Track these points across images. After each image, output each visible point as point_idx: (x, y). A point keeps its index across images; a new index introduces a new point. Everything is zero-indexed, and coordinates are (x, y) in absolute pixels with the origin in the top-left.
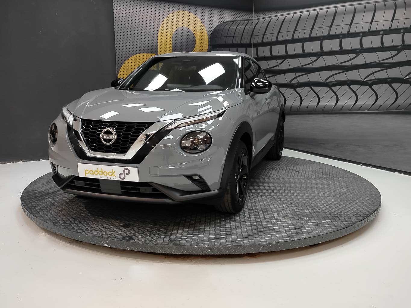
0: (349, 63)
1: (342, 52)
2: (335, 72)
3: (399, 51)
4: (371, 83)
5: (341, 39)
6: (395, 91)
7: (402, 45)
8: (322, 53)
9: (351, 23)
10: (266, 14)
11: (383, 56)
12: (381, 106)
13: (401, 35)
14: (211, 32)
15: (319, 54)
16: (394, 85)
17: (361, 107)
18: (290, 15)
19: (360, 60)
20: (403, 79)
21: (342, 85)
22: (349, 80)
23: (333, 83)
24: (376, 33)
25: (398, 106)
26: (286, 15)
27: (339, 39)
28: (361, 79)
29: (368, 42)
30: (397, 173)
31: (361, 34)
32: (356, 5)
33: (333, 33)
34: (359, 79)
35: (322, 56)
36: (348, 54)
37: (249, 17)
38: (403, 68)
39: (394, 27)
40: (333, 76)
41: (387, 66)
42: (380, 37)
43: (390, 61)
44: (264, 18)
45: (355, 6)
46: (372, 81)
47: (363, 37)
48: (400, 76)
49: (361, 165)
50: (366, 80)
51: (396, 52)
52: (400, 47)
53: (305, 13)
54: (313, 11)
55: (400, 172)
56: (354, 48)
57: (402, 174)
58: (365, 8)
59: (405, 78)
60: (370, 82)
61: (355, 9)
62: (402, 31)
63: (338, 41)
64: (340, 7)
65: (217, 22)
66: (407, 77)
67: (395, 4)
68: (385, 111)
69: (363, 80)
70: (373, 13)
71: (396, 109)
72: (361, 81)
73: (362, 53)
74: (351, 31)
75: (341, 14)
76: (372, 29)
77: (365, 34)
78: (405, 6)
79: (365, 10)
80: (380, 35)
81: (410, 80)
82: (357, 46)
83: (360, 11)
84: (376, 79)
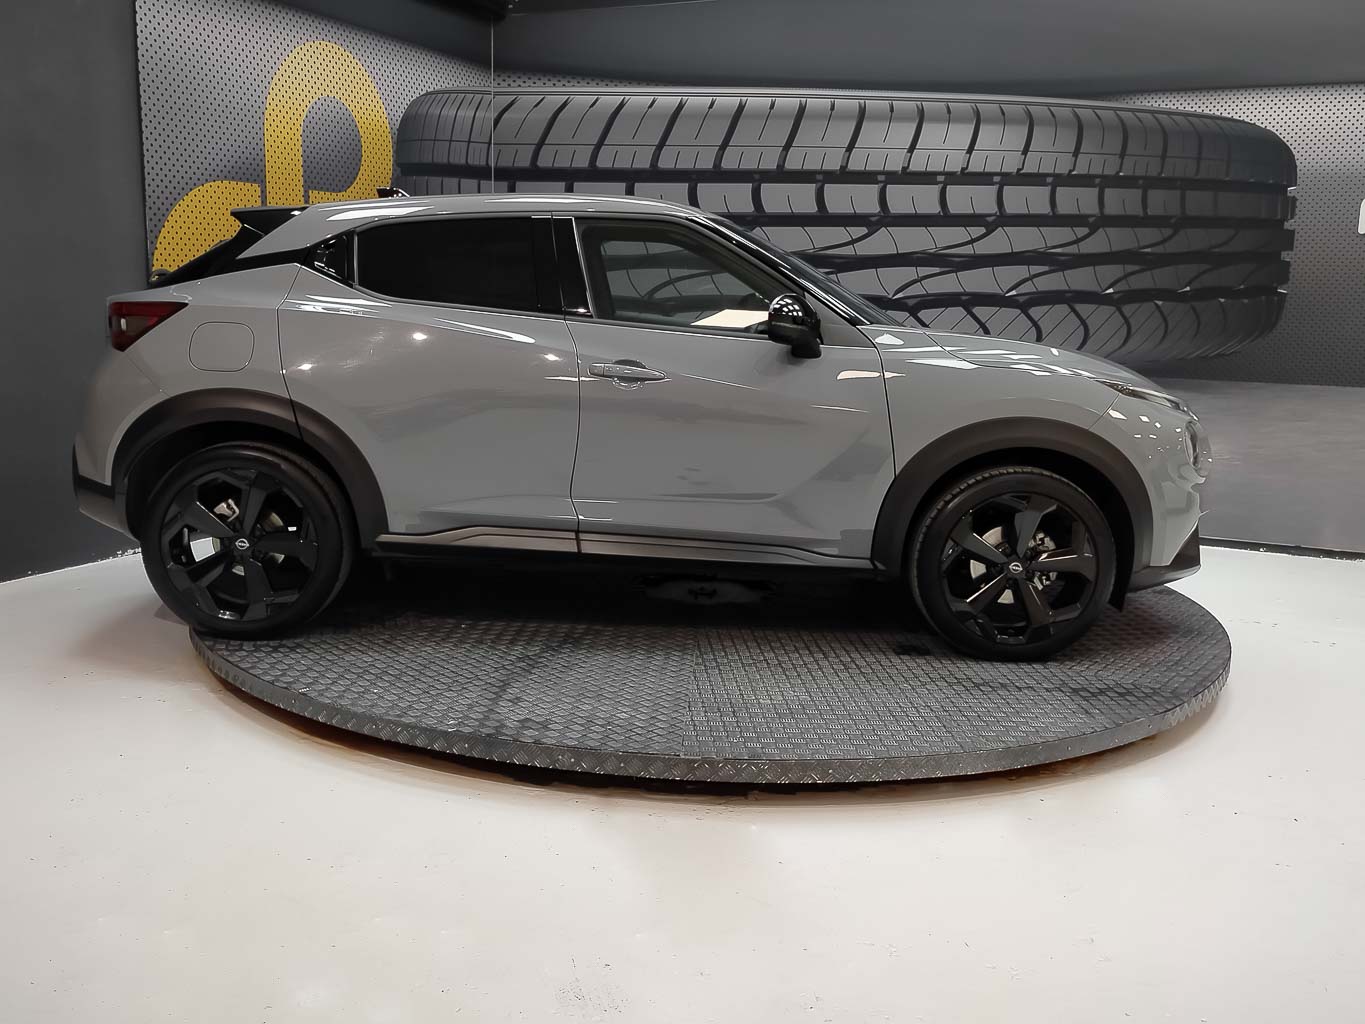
0: (848, 251)
1: (824, 218)
3: (991, 228)
4: (915, 305)
5: (819, 184)
6: (981, 323)
7: (998, 213)
8: (761, 219)
9: (850, 144)
10: (546, 82)
11: (946, 237)
13: (994, 189)
15: (749, 219)
16: (977, 310)
18: (639, 97)
19: (882, 243)
20: (1003, 297)
24: (926, 178)
26: (627, 98)
27: (814, 185)
28: (886, 294)
29: (902, 198)
31: (881, 178)
32: (866, 98)
33: (793, 163)
34: (879, 291)
35: (761, 225)
36: (844, 225)
38: (1001, 270)
39: (976, 166)
41: (958, 262)
42: (936, 188)
43: (967, 250)
44: (538, 96)
45: (862, 101)
46: (918, 299)
47: (888, 186)
48: (995, 290)
50: (900, 295)
51: (983, 230)
52: (993, 218)
53: (697, 98)
54: (727, 98)
56: (860, 210)
58: (892, 110)
59: (1007, 295)
60: (911, 302)
61: (862, 111)
62: (997, 179)
63: (812, 188)
64: (816, 98)
66: (1014, 293)
67: (977, 114)
69: (890, 296)
70: (914, 126)
72: (885, 297)
73: (886, 226)
74: (853, 166)
75: (817, 116)
76: (913, 168)
77: (893, 178)
78: (1004, 119)
79: (892, 115)
80: (937, 183)
81: (1021, 299)
82: (874, 208)
83: (878, 117)
84: (928, 295)
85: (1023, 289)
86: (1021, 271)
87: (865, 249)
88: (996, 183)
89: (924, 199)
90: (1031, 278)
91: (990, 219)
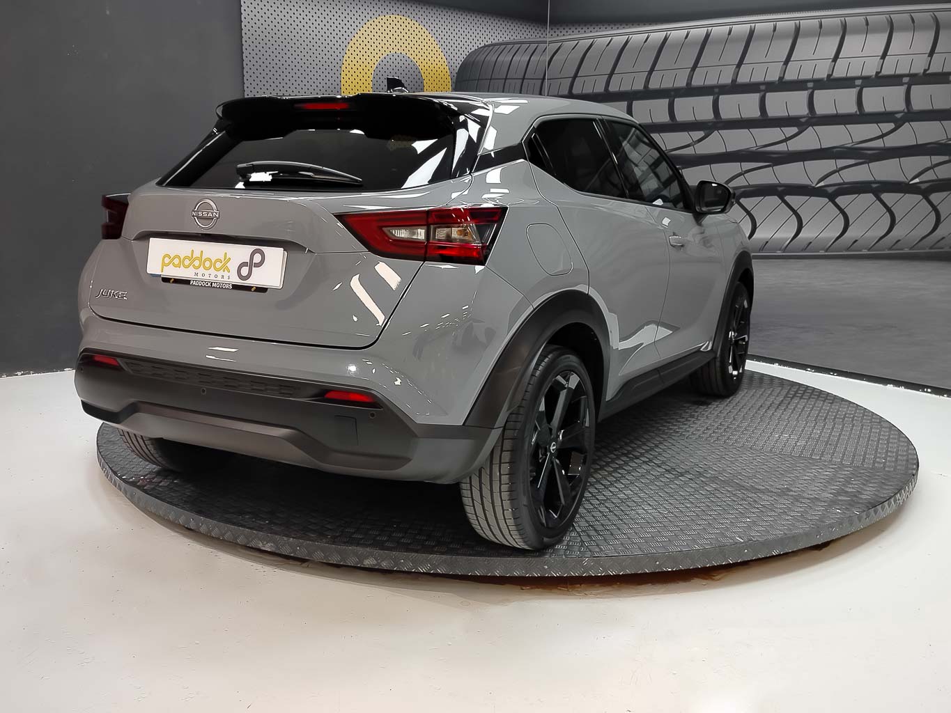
0: (781, 148)
1: (764, 121)
2: (747, 165)
3: (899, 124)
4: (833, 192)
5: (762, 93)
6: (889, 210)
7: (906, 110)
8: (718, 124)
9: (787, 59)
10: (580, 30)
11: (861, 133)
12: (856, 241)
13: (902, 89)
14: (458, 68)
15: (710, 124)
16: (885, 197)
17: (811, 243)
18: (638, 35)
19: (809, 140)
20: (908, 184)
21: (765, 195)
22: (780, 185)
23: (742, 190)
24: (846, 82)
25: (895, 241)
26: (631, 36)
27: (758, 94)
28: (810, 183)
29: (826, 102)
30: (890, 387)
31: (810, 85)
32: (799, 19)
33: (743, 78)
34: (805, 181)
35: (718, 129)
36: (780, 126)
37: (538, 36)
38: (907, 161)
40: (743, 174)
41: (870, 155)
42: (854, 91)
43: (878, 144)
44: (574, 40)
45: (798, 22)
46: (836, 187)
47: (816, 92)
48: (901, 178)
49: (809, 369)
50: (822, 184)
51: (892, 126)
52: (901, 115)
53: (677, 32)
54: (697, 30)
55: (898, 383)
56: (793, 113)
57: (902, 389)
58: (821, 26)
59: (911, 183)
60: (830, 190)
61: (797, 30)
62: (905, 80)
63: (756, 97)
64: (762, 23)
65: (471, 45)
66: (917, 180)
68: (865, 252)
69: (814, 185)
70: (838, 39)
71: (890, 249)
72: (810, 186)
73: (813, 125)
74: (788, 77)
75: (763, 37)
76: (836, 75)
77: (820, 84)
78: (913, 25)
79: (821, 31)
80: (854, 87)
81: (923, 186)
82: (802, 110)
83: (810, 34)
84: (845, 183)
85: (924, 177)
86: (923, 161)
87: (797, 145)
88: (906, 83)
89: (844, 101)
90: (932, 167)
91: (899, 116)
